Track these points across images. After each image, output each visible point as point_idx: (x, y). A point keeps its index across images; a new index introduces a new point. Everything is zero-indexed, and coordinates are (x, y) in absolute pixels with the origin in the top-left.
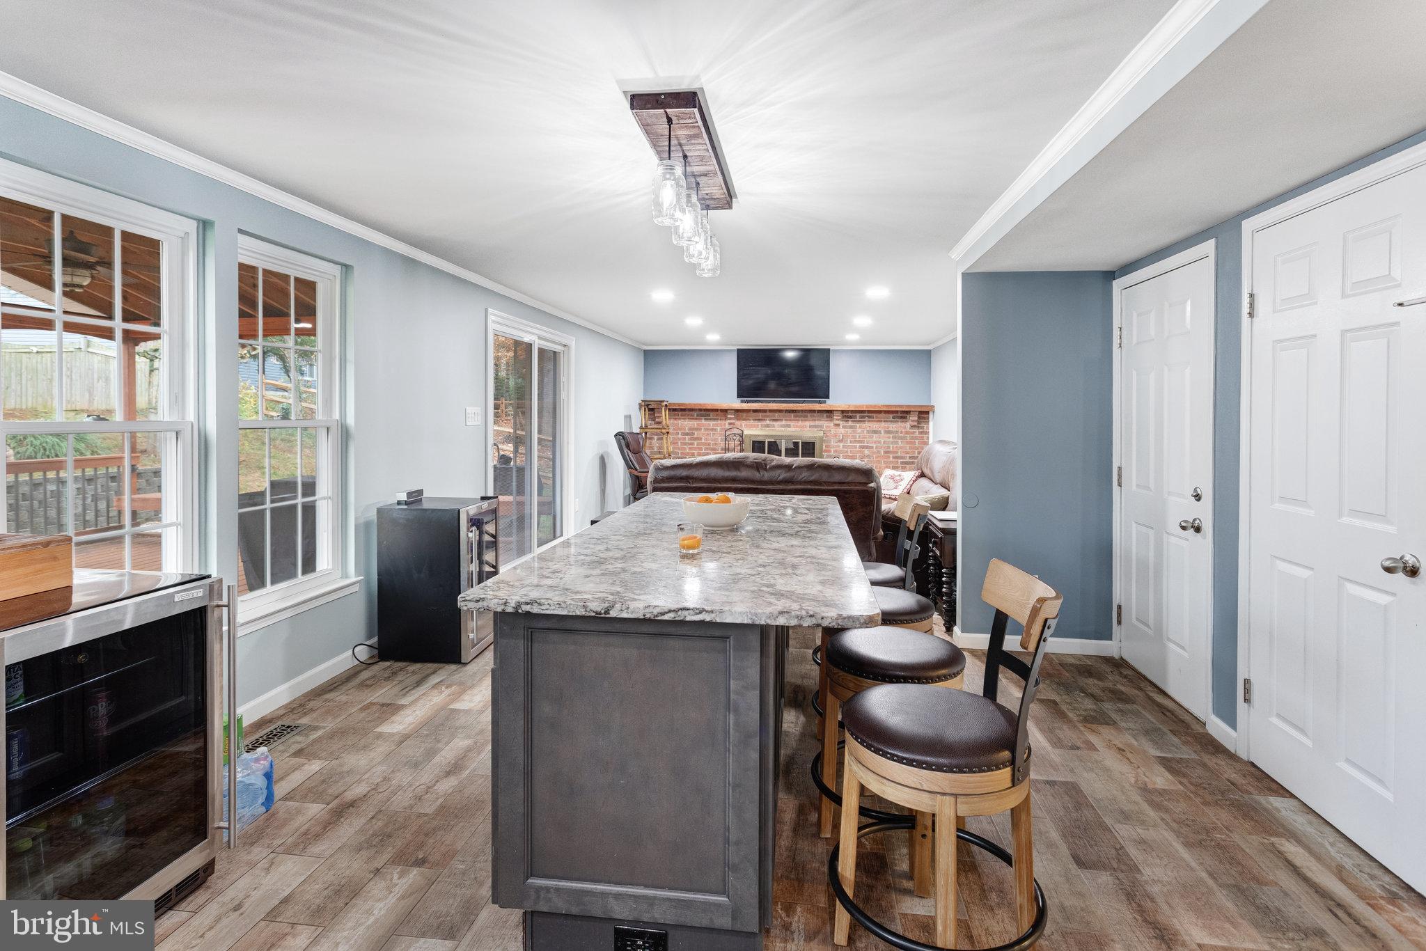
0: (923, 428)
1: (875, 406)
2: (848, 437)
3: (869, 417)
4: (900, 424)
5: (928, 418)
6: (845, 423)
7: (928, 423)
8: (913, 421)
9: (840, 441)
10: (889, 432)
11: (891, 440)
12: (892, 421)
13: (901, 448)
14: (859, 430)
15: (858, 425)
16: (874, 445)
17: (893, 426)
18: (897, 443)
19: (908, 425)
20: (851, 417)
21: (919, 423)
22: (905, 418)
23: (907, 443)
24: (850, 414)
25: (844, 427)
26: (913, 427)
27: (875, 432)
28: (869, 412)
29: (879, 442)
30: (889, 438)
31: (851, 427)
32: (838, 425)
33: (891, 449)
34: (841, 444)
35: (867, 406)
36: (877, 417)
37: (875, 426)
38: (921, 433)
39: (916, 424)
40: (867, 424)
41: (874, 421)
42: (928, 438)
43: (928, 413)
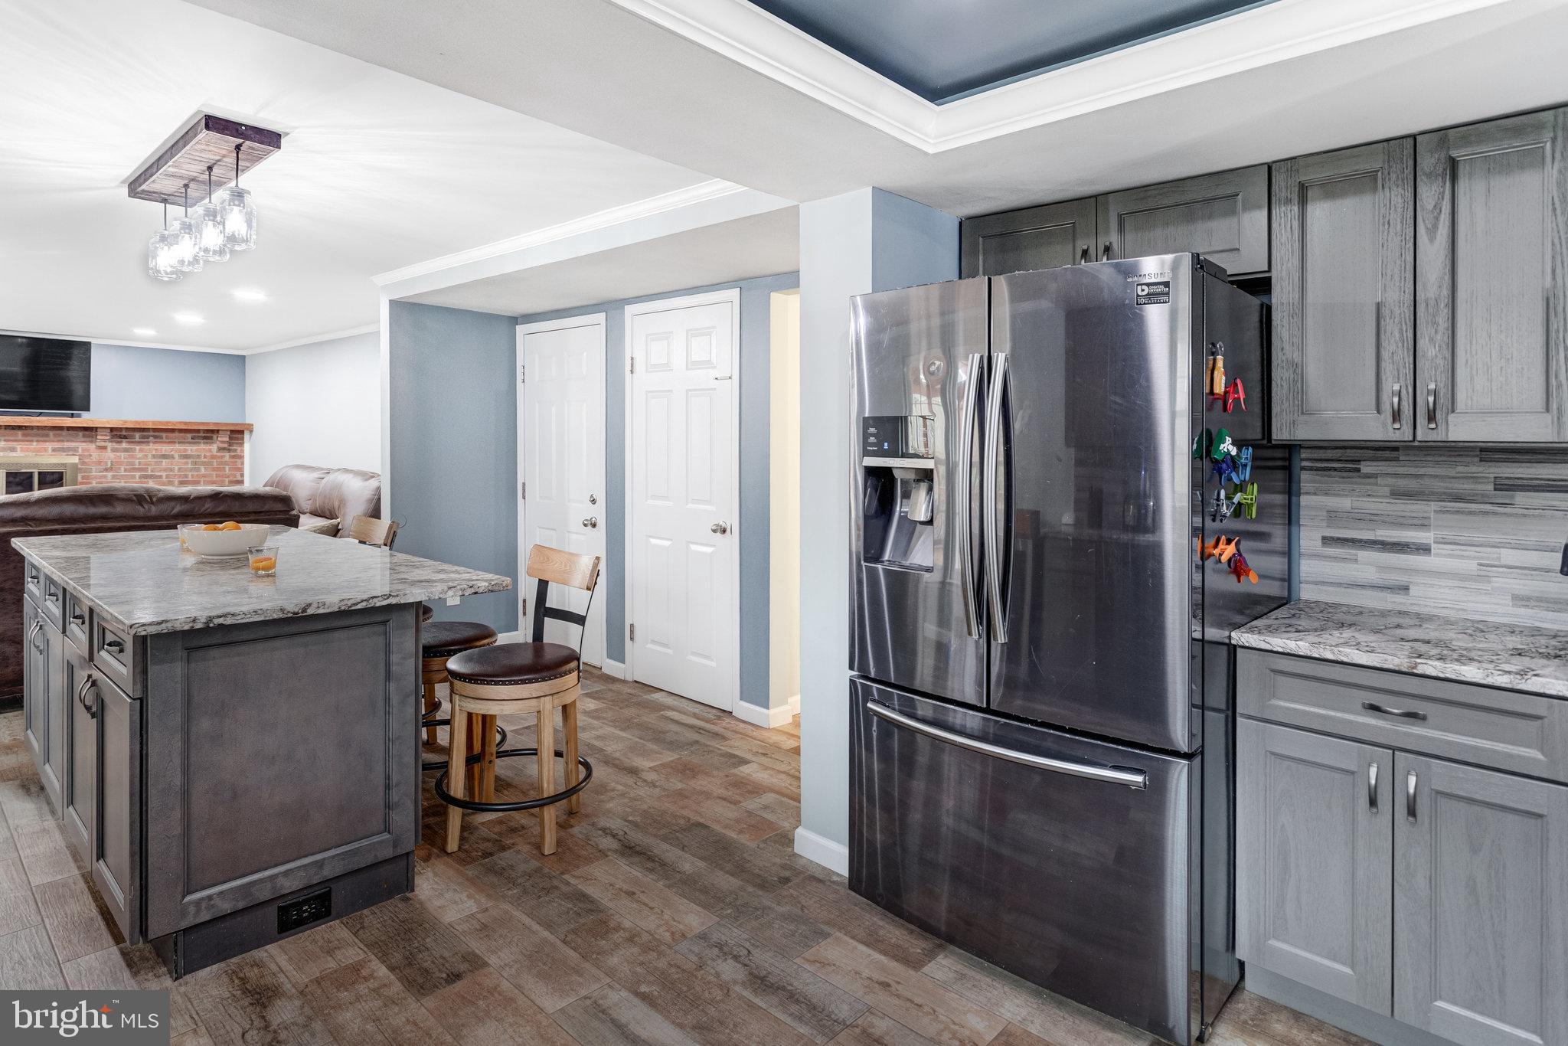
0: (235, 450)
1: (167, 423)
2: (121, 463)
3: (155, 437)
4: (202, 446)
5: (243, 439)
6: (116, 446)
7: (242, 444)
8: (222, 442)
9: (106, 470)
10: (186, 457)
11: (190, 466)
12: (190, 443)
13: (204, 476)
14: (140, 455)
15: (138, 448)
16: (164, 474)
17: (192, 449)
18: (198, 470)
19: (214, 447)
20: (125, 437)
21: (230, 444)
22: (211, 438)
23: (214, 470)
24: (124, 433)
25: (113, 450)
26: (220, 449)
27: (164, 457)
28: (155, 430)
29: (171, 470)
30: (187, 463)
31: (126, 450)
32: (105, 448)
33: (190, 479)
34: (109, 474)
35: (153, 423)
36: (167, 438)
37: (165, 449)
38: (233, 457)
39: (226, 446)
40: (152, 446)
41: (165, 442)
42: (243, 464)
43: (242, 432)
